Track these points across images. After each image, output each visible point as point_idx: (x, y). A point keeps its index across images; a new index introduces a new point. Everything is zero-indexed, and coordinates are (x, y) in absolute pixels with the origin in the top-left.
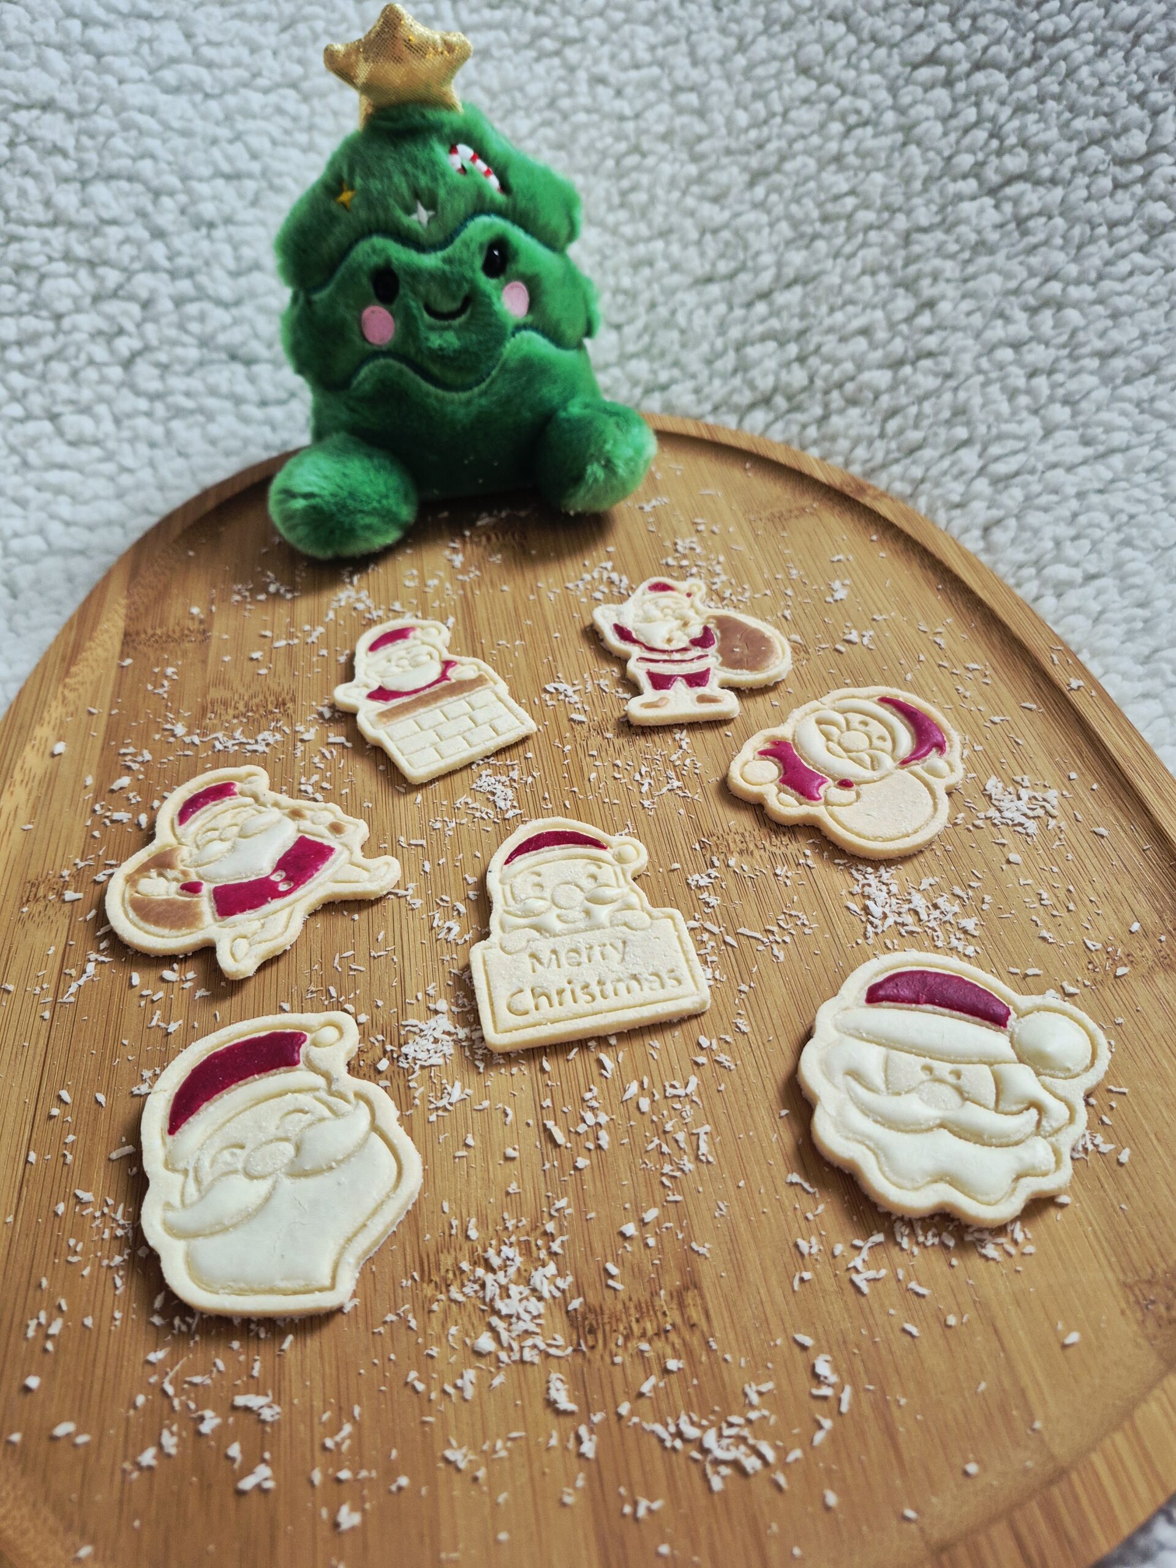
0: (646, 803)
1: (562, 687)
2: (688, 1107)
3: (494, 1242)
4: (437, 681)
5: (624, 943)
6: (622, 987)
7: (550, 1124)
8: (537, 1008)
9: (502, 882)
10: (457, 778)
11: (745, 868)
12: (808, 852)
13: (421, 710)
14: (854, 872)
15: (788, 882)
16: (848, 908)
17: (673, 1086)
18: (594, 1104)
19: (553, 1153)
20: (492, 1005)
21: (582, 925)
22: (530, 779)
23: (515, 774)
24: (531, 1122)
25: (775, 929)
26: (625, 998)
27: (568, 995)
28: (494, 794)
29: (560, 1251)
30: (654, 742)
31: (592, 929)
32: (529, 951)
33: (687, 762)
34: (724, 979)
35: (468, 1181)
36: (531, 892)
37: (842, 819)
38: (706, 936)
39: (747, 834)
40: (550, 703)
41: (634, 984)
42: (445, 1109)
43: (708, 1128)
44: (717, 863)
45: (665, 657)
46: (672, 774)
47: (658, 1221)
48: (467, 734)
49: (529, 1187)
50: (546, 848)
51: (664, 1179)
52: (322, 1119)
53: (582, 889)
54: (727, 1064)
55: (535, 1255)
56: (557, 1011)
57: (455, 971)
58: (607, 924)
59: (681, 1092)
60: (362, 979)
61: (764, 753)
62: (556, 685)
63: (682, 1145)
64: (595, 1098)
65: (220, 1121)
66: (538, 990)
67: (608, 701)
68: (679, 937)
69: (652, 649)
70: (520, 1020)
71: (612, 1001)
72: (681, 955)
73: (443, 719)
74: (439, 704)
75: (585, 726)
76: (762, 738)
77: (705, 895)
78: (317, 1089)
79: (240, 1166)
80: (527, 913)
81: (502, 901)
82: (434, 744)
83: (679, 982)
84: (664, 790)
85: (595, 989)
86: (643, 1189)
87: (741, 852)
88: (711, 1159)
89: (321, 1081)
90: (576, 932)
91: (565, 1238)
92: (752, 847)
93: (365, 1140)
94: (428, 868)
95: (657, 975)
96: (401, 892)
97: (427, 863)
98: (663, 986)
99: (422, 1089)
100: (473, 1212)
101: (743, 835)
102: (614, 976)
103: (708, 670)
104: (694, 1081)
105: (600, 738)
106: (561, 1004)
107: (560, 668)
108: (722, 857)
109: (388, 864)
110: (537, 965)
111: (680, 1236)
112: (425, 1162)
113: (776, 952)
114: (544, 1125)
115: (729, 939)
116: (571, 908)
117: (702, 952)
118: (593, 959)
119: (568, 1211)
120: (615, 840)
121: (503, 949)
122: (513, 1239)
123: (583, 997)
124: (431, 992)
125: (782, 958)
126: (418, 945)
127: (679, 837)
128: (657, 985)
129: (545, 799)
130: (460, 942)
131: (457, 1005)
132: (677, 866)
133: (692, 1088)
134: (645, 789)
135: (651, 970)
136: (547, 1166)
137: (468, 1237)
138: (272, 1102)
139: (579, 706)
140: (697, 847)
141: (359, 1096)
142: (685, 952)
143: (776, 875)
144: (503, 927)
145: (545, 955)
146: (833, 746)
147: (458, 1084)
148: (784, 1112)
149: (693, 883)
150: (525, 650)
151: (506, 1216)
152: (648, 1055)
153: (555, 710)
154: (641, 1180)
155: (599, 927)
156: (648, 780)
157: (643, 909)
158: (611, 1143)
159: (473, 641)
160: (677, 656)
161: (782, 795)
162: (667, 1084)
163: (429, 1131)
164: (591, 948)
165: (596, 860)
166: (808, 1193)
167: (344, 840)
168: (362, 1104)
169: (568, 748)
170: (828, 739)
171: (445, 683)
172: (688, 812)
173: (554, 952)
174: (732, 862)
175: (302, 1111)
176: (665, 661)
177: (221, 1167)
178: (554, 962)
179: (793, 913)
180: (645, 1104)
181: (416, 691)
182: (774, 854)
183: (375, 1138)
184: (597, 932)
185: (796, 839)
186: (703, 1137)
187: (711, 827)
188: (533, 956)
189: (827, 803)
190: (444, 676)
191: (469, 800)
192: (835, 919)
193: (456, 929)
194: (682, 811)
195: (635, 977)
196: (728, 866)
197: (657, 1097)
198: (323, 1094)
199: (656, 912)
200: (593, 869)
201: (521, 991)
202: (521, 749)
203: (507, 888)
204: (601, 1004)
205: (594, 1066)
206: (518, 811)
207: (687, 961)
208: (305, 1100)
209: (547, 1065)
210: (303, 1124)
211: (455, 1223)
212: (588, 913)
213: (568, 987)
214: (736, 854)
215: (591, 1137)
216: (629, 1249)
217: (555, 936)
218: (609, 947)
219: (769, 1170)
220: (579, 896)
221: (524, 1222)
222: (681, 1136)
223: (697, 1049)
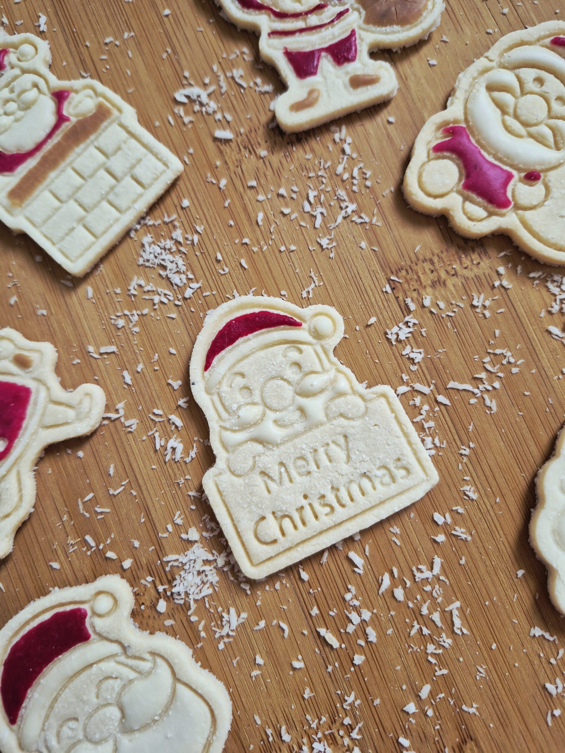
0: (324, 242)
1: (195, 91)
2: (437, 587)
3: (305, 740)
4: (56, 127)
5: (345, 437)
6: (355, 489)
7: (323, 631)
8: (283, 534)
9: (208, 391)
10: (120, 252)
11: (442, 305)
12: (502, 270)
13: (52, 175)
14: (550, 285)
15: (487, 313)
16: (550, 333)
17: (419, 570)
18: (356, 603)
19: (331, 656)
20: (240, 537)
21: (299, 427)
22: (196, 238)
23: (178, 234)
24: (306, 632)
25: (483, 375)
26: (362, 502)
27: (308, 513)
28: (164, 268)
29: (359, 737)
30: (313, 151)
31: (309, 428)
32: (258, 470)
33: (356, 173)
34: (444, 445)
35: (269, 694)
36: (240, 398)
37: (536, 228)
38: (418, 400)
39: (436, 259)
40: (186, 120)
41: (366, 483)
42: (228, 636)
43: (458, 604)
44: (413, 307)
45: (300, 24)
46: (342, 193)
47: (432, 694)
48: (111, 197)
49: (320, 689)
50: (240, 340)
51: (430, 658)
52: (131, 681)
53: (289, 382)
54: (464, 536)
55: (340, 742)
56: (303, 532)
57: (192, 493)
58: (325, 419)
59: (427, 574)
60: (110, 521)
61: (439, 148)
62: (188, 91)
63: (439, 624)
64: (356, 597)
65: (48, 704)
66: (279, 514)
67: (249, 100)
68: (396, 418)
69: (281, 15)
70: (270, 550)
71: (351, 509)
72: (403, 440)
73: (79, 181)
74: (68, 160)
75: (234, 145)
76: (434, 128)
77: (407, 350)
78: (116, 655)
79: (81, 736)
80: (243, 426)
81: (216, 417)
82: (81, 220)
83: (407, 470)
84: (340, 219)
85: (331, 498)
86: (414, 669)
87: (433, 285)
88: (465, 631)
89: (115, 648)
90: (297, 435)
91: (360, 725)
92: (443, 275)
93: (174, 692)
94: (128, 379)
95: (385, 467)
96: (114, 416)
97: (125, 373)
98: (393, 479)
99: (203, 623)
100: (282, 720)
101: (432, 262)
102: (344, 480)
103: (353, 33)
104: (438, 561)
105: (253, 157)
106: (304, 523)
107: (184, 63)
108: (415, 295)
109: (87, 394)
110: (269, 482)
111: (452, 703)
112: (228, 686)
113: (488, 402)
114: (318, 633)
115: (441, 398)
116: (284, 409)
117: (418, 419)
118: (321, 465)
119: (358, 702)
120: (307, 312)
121: (233, 473)
122: (320, 735)
123: (322, 511)
124: (179, 521)
125: (495, 409)
126: (151, 472)
127: (367, 281)
128: (387, 479)
129: (218, 261)
130: (188, 460)
131: (207, 531)
132: (373, 320)
133: (437, 569)
134: (319, 221)
135: (378, 463)
136: (330, 669)
137: (283, 741)
138: (84, 676)
139: (219, 116)
140: (388, 289)
141: (153, 654)
142: (406, 435)
143: (473, 307)
144: (225, 447)
145: (275, 471)
146: (510, 120)
147: (232, 610)
148: (520, 573)
149: (393, 338)
150: (138, 45)
151: (308, 717)
152: (390, 541)
153: (194, 128)
154: (411, 662)
155: (318, 425)
156: (320, 209)
157: (355, 392)
158: (379, 637)
159: (77, 46)
160: (313, 20)
161: (468, 205)
162: (414, 569)
163: (222, 658)
164: (316, 451)
165: (294, 343)
166: (548, 641)
167: (35, 374)
168: (159, 660)
169: (223, 183)
170: (504, 112)
171: (66, 126)
172: (370, 243)
173: (282, 464)
174: (427, 302)
175: (111, 677)
176: (301, 31)
177: (66, 743)
178: (285, 475)
179: (498, 351)
180: (399, 593)
181: (38, 147)
182: (466, 279)
183: (180, 688)
184: (317, 432)
185: (486, 253)
186: (455, 613)
187: (397, 258)
188: (263, 473)
189: (518, 207)
190: (61, 119)
191: (142, 283)
192: (539, 348)
193: (180, 447)
194: (363, 244)
195: (364, 475)
196: (423, 306)
197: (408, 584)
198: (123, 659)
199: (369, 393)
200: (294, 355)
201: (263, 518)
202: (173, 195)
203: (216, 398)
204: (341, 513)
205: (346, 565)
206: (195, 285)
207: (410, 443)
208: (109, 666)
209: (305, 576)
210: (117, 689)
211: (269, 731)
212: (302, 410)
213: (305, 503)
214: (429, 290)
215: (360, 634)
216: (413, 721)
217: (277, 445)
218: (333, 446)
219: (514, 629)
220: (289, 391)
221: (324, 719)
222: (436, 617)
223: (434, 526)
